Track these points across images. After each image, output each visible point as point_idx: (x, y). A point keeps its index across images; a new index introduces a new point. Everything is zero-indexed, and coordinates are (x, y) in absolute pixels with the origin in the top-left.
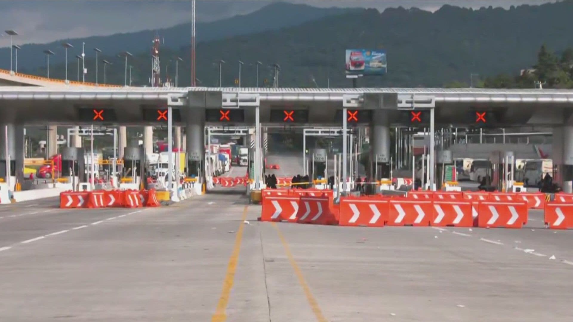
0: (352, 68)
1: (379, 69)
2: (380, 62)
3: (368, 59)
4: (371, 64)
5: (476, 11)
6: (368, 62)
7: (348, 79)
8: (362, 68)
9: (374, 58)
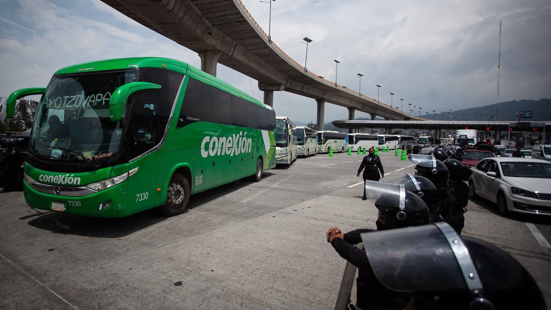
8: (523, 116)
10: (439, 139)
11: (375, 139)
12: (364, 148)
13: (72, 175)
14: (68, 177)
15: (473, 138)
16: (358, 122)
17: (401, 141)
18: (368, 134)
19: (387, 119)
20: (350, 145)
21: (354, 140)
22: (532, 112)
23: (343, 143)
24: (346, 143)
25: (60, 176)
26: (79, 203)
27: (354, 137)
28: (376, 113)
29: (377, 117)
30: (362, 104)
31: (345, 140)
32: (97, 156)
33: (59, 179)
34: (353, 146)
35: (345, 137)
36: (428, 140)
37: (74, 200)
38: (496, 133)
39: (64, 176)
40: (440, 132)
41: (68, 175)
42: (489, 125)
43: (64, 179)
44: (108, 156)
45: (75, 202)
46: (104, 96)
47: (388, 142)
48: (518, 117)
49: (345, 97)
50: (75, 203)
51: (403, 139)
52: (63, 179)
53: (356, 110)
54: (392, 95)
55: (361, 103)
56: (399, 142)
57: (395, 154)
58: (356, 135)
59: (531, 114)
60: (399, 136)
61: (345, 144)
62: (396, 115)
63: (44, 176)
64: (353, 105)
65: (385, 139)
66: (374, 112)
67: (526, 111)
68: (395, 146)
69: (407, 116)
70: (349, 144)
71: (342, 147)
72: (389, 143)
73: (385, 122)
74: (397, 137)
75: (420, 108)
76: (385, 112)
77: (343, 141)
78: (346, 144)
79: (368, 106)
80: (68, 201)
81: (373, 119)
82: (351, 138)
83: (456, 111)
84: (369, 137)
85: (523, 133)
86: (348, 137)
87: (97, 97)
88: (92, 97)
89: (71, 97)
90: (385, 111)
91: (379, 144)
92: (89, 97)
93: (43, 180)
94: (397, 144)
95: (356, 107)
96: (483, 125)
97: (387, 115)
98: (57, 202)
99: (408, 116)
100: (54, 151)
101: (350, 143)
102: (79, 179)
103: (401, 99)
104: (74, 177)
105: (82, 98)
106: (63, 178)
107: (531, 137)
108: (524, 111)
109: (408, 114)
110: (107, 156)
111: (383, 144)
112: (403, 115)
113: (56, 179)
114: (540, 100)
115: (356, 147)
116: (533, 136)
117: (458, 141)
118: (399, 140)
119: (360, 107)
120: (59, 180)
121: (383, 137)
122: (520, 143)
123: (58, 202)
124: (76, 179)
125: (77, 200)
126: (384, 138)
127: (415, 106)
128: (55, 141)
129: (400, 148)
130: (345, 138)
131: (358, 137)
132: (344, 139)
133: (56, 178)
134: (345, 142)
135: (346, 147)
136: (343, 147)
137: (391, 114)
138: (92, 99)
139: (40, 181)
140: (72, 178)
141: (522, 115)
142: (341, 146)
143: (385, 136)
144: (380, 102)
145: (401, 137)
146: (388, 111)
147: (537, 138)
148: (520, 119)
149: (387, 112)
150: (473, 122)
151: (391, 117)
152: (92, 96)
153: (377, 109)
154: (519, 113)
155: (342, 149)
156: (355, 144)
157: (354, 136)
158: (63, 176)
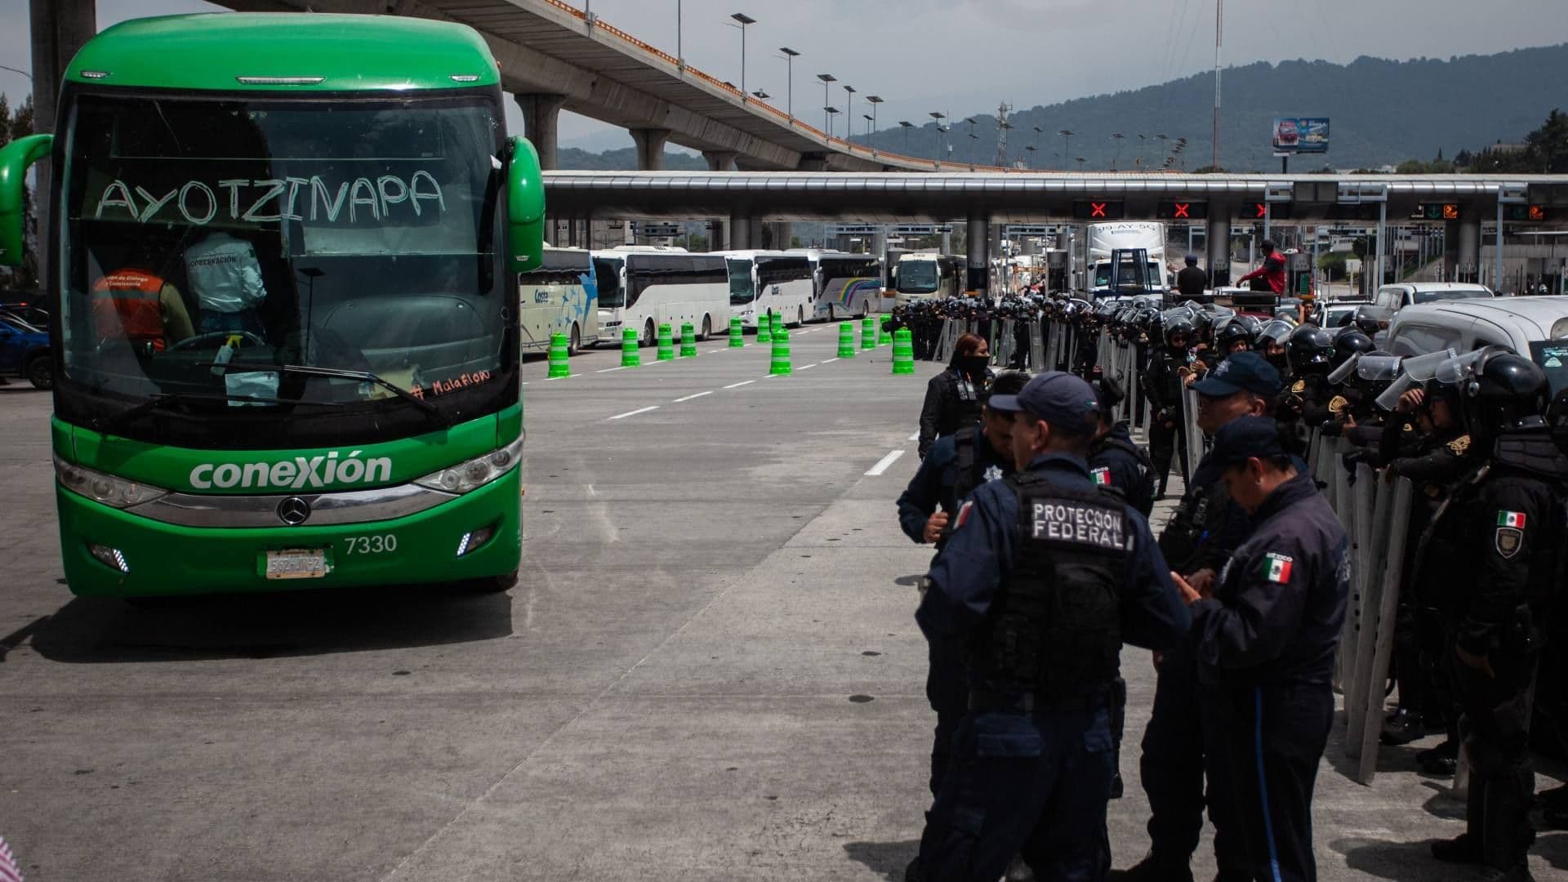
0: (1282, 143)
1: (1319, 145)
2: (1319, 135)
3: (1303, 131)
4: (1308, 138)
5: (1403, 64)
6: (1303, 136)
7: (1276, 157)
8: (1296, 143)
9: (1311, 130)
10: (984, 266)
11: (715, 274)
12: (684, 322)
13: (355, 453)
14: (339, 461)
15: (1157, 260)
16: (588, 182)
17: (825, 283)
18: (681, 251)
19: (717, 159)
20: (605, 314)
21: (623, 282)
22: (1326, 121)
23: (573, 301)
24: (588, 304)
25: (301, 460)
26: (390, 540)
27: (623, 270)
28: (666, 124)
29: (670, 148)
30: (597, 72)
31: (581, 286)
32: (442, 384)
33: (298, 471)
34: (617, 316)
35: (580, 273)
36: (939, 269)
37: (370, 534)
38: (1210, 229)
39: (318, 460)
40: (987, 231)
41: (333, 454)
42: (1186, 192)
43: (321, 470)
44: (477, 381)
45: (373, 539)
46: (409, 186)
47: (769, 288)
48: (1278, 146)
49: (504, 31)
50: (373, 544)
51: (832, 269)
52: (317, 471)
53: (562, 111)
54: (740, 24)
55: (590, 70)
56: (815, 285)
57: (840, 349)
58: (630, 257)
59: (1325, 133)
60: (813, 256)
61: (583, 307)
62: (764, 139)
63: (215, 469)
64: (546, 78)
65: (758, 271)
66: (655, 121)
67: (1308, 120)
68: (801, 306)
69: (815, 143)
70: (600, 305)
71: (570, 325)
72: (775, 292)
73: (710, 178)
74: (806, 259)
75: (875, 99)
76: (710, 118)
77: (573, 293)
78: (587, 309)
79: (622, 84)
80: (347, 540)
81: (648, 159)
82: (606, 270)
83: (1025, 109)
84: (687, 268)
85: (1301, 226)
86: (592, 269)
87: (381, 187)
88: (360, 188)
89: (259, 183)
90: (713, 114)
91: (736, 300)
92: (345, 186)
93: (213, 483)
94: (810, 300)
95: (565, 88)
96: (1166, 191)
97: (721, 138)
98: (291, 551)
99: (820, 140)
100: (232, 381)
101: (608, 301)
102: (386, 463)
103: (785, 50)
104: (363, 459)
105: (314, 188)
106: (314, 468)
107: (1327, 242)
108: (1301, 120)
109: (815, 131)
110: (475, 383)
111: (750, 299)
112: (798, 135)
113: (283, 473)
114: (1356, 61)
115: (632, 319)
116: (1338, 238)
117: (1098, 275)
118: (816, 274)
119: (582, 92)
120: (296, 476)
121: (746, 265)
122: (1299, 273)
123: (297, 550)
124: (372, 463)
125: (384, 533)
126: (754, 271)
127: (849, 89)
128: (230, 342)
129: (819, 317)
130: (583, 277)
131: (638, 265)
132: (578, 282)
133: (284, 469)
134: (584, 297)
135: (586, 325)
136: (575, 323)
137: (740, 130)
138: (364, 192)
139: (195, 488)
140: (359, 465)
141: (1293, 139)
142: (569, 321)
143: (757, 258)
144: (688, 62)
145: (823, 262)
146: (722, 114)
147: (1349, 247)
148: (1287, 154)
149: (718, 120)
150: (1125, 180)
151: (739, 149)
152: (357, 185)
153: (669, 102)
154: (1285, 130)
155: (572, 338)
156: (628, 306)
157: (620, 262)
158: (316, 459)
